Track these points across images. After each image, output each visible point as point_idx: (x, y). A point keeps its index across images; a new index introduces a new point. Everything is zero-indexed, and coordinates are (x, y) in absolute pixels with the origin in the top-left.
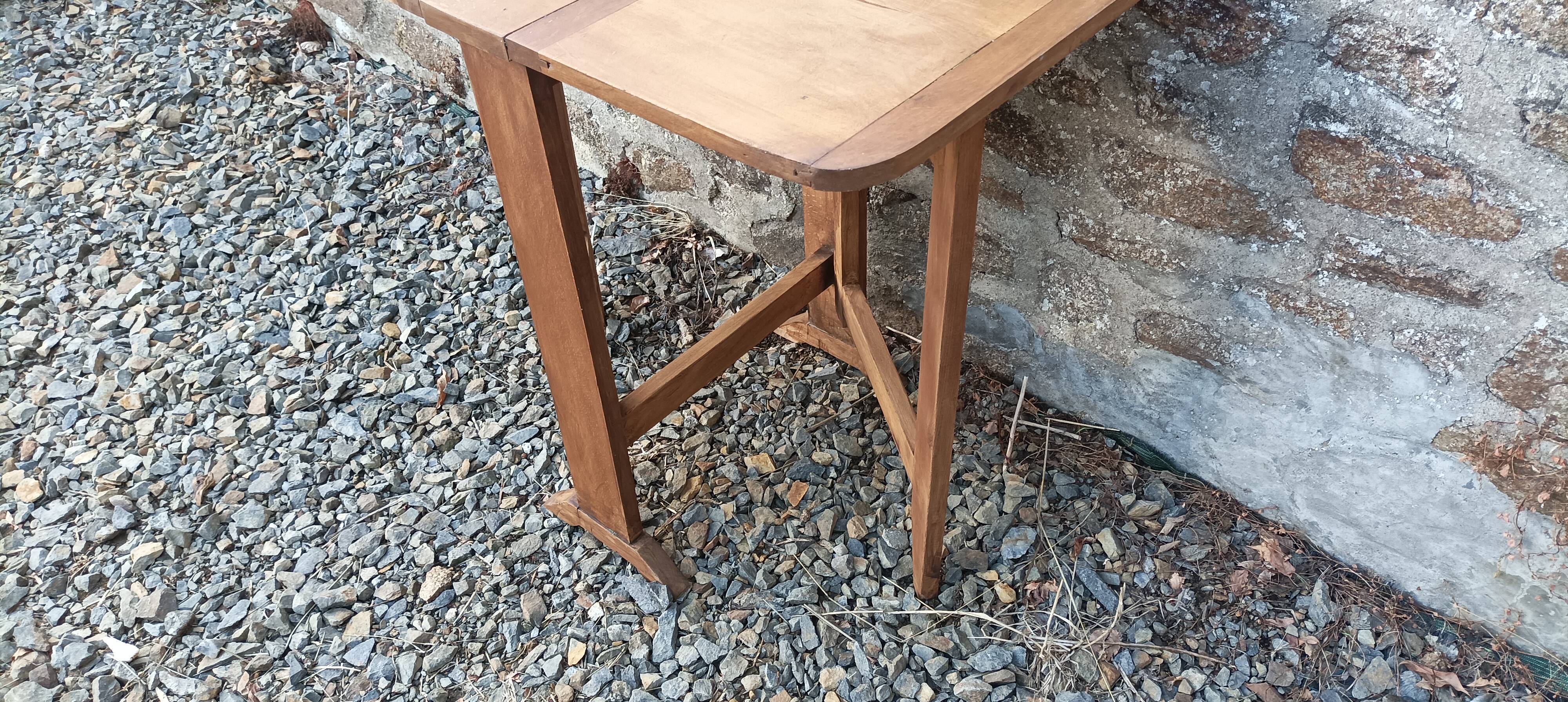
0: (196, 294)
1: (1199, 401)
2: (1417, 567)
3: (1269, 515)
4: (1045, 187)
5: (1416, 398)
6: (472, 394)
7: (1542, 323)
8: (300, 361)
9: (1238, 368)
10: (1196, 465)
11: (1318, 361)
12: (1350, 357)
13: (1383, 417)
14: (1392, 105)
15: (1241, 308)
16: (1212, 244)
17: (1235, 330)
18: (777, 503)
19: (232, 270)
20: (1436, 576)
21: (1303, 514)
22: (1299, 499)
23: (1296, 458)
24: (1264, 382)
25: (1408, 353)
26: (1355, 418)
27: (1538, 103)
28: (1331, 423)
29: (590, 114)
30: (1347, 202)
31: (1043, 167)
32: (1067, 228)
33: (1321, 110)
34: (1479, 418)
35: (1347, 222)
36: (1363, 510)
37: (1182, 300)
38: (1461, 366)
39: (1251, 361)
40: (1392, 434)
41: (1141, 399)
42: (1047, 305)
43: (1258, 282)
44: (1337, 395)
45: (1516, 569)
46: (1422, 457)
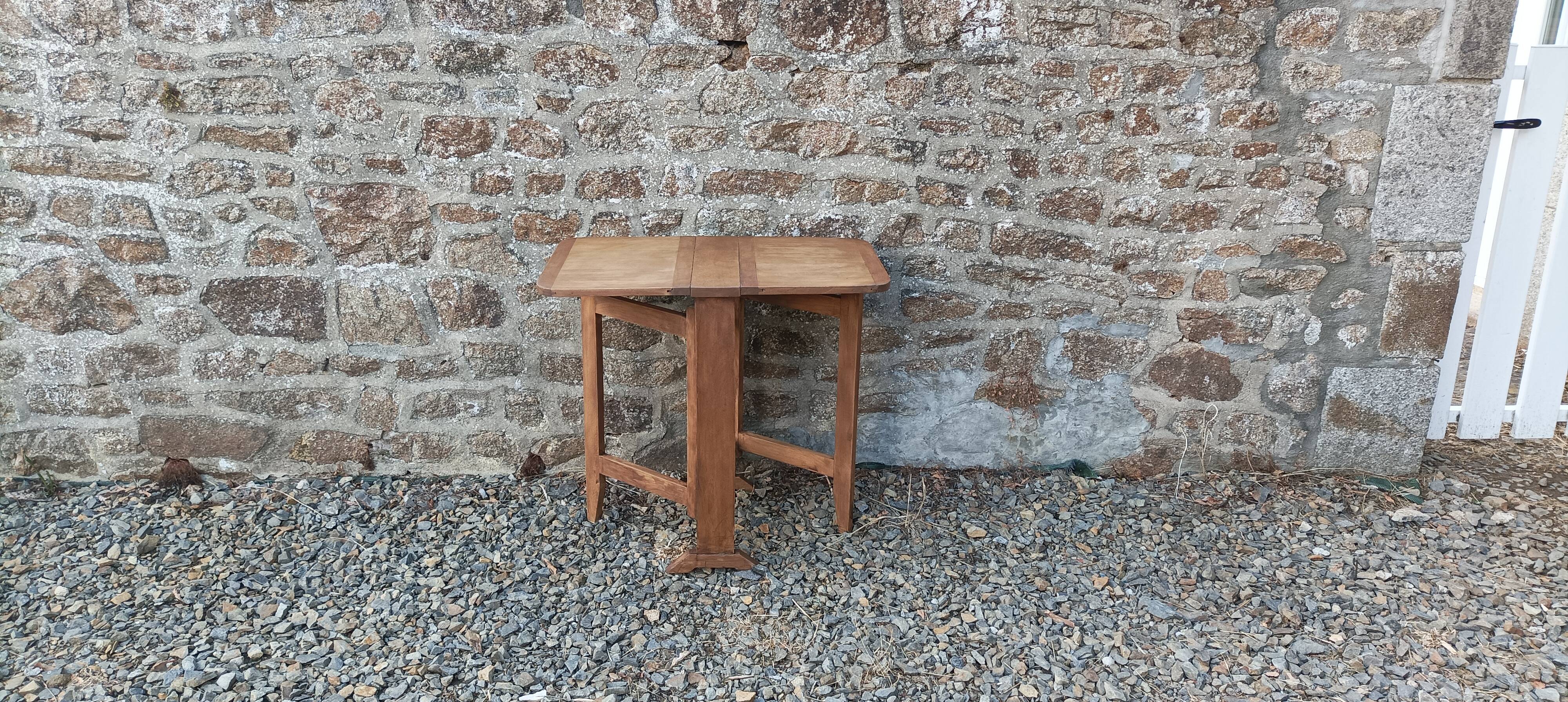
0: (327, 597)
1: (889, 429)
2: (985, 454)
3: (929, 466)
4: (809, 361)
5: (964, 384)
6: (567, 564)
7: (992, 336)
8: (449, 590)
9: (902, 404)
10: (894, 460)
11: (929, 387)
12: (939, 379)
13: (956, 397)
14: (928, 282)
15: (897, 378)
16: (880, 357)
17: (897, 388)
18: (759, 536)
19: (331, 582)
20: (991, 454)
21: (941, 456)
22: (938, 451)
23: (932, 433)
24: (912, 405)
25: (956, 367)
26: (947, 403)
27: (970, 266)
28: (939, 411)
29: (503, 435)
30: (924, 320)
31: (806, 352)
32: (819, 377)
33: (908, 291)
34: (986, 380)
35: (926, 326)
36: (962, 441)
37: (873, 386)
38: (974, 364)
39: (905, 399)
40: (961, 403)
41: (865, 442)
42: (813, 418)
43: (900, 365)
44: (938, 399)
45: (1014, 433)
46: (973, 405)
